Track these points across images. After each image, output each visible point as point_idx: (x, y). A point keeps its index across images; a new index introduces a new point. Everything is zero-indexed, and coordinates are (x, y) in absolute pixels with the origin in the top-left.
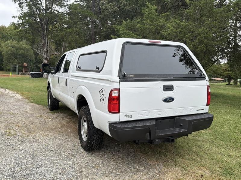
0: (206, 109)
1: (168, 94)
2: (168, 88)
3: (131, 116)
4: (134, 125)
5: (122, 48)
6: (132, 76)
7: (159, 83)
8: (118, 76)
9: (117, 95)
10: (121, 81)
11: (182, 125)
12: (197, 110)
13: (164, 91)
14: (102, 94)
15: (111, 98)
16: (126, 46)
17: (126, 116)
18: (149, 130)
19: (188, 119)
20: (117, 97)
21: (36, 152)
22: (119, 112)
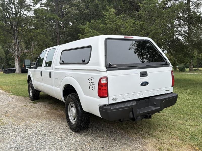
0: (171, 90)
1: (144, 79)
2: (144, 74)
3: (116, 99)
4: (120, 106)
5: (105, 43)
6: (115, 65)
7: (136, 70)
8: (105, 67)
9: (105, 82)
10: (108, 70)
11: (155, 103)
12: (165, 91)
13: (141, 76)
14: (91, 82)
15: (100, 85)
16: (108, 41)
17: (113, 99)
18: (132, 109)
19: (160, 98)
20: (105, 84)
21: (32, 137)
22: (107, 96)
